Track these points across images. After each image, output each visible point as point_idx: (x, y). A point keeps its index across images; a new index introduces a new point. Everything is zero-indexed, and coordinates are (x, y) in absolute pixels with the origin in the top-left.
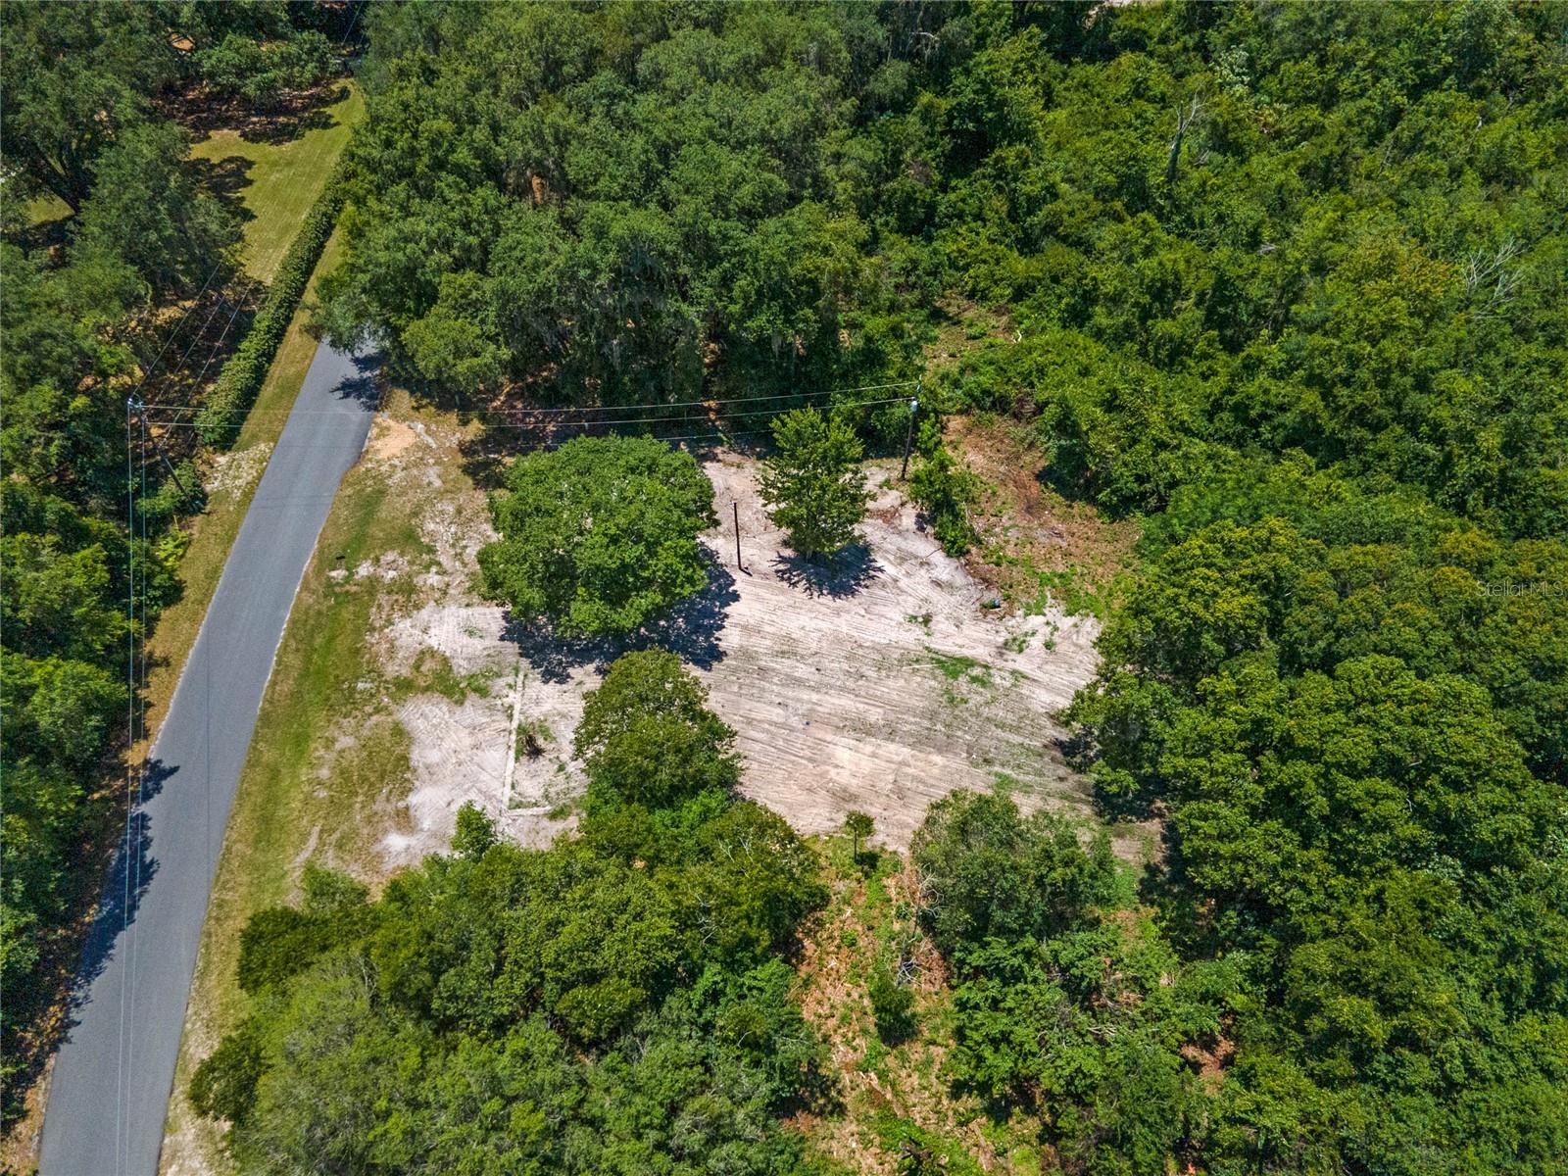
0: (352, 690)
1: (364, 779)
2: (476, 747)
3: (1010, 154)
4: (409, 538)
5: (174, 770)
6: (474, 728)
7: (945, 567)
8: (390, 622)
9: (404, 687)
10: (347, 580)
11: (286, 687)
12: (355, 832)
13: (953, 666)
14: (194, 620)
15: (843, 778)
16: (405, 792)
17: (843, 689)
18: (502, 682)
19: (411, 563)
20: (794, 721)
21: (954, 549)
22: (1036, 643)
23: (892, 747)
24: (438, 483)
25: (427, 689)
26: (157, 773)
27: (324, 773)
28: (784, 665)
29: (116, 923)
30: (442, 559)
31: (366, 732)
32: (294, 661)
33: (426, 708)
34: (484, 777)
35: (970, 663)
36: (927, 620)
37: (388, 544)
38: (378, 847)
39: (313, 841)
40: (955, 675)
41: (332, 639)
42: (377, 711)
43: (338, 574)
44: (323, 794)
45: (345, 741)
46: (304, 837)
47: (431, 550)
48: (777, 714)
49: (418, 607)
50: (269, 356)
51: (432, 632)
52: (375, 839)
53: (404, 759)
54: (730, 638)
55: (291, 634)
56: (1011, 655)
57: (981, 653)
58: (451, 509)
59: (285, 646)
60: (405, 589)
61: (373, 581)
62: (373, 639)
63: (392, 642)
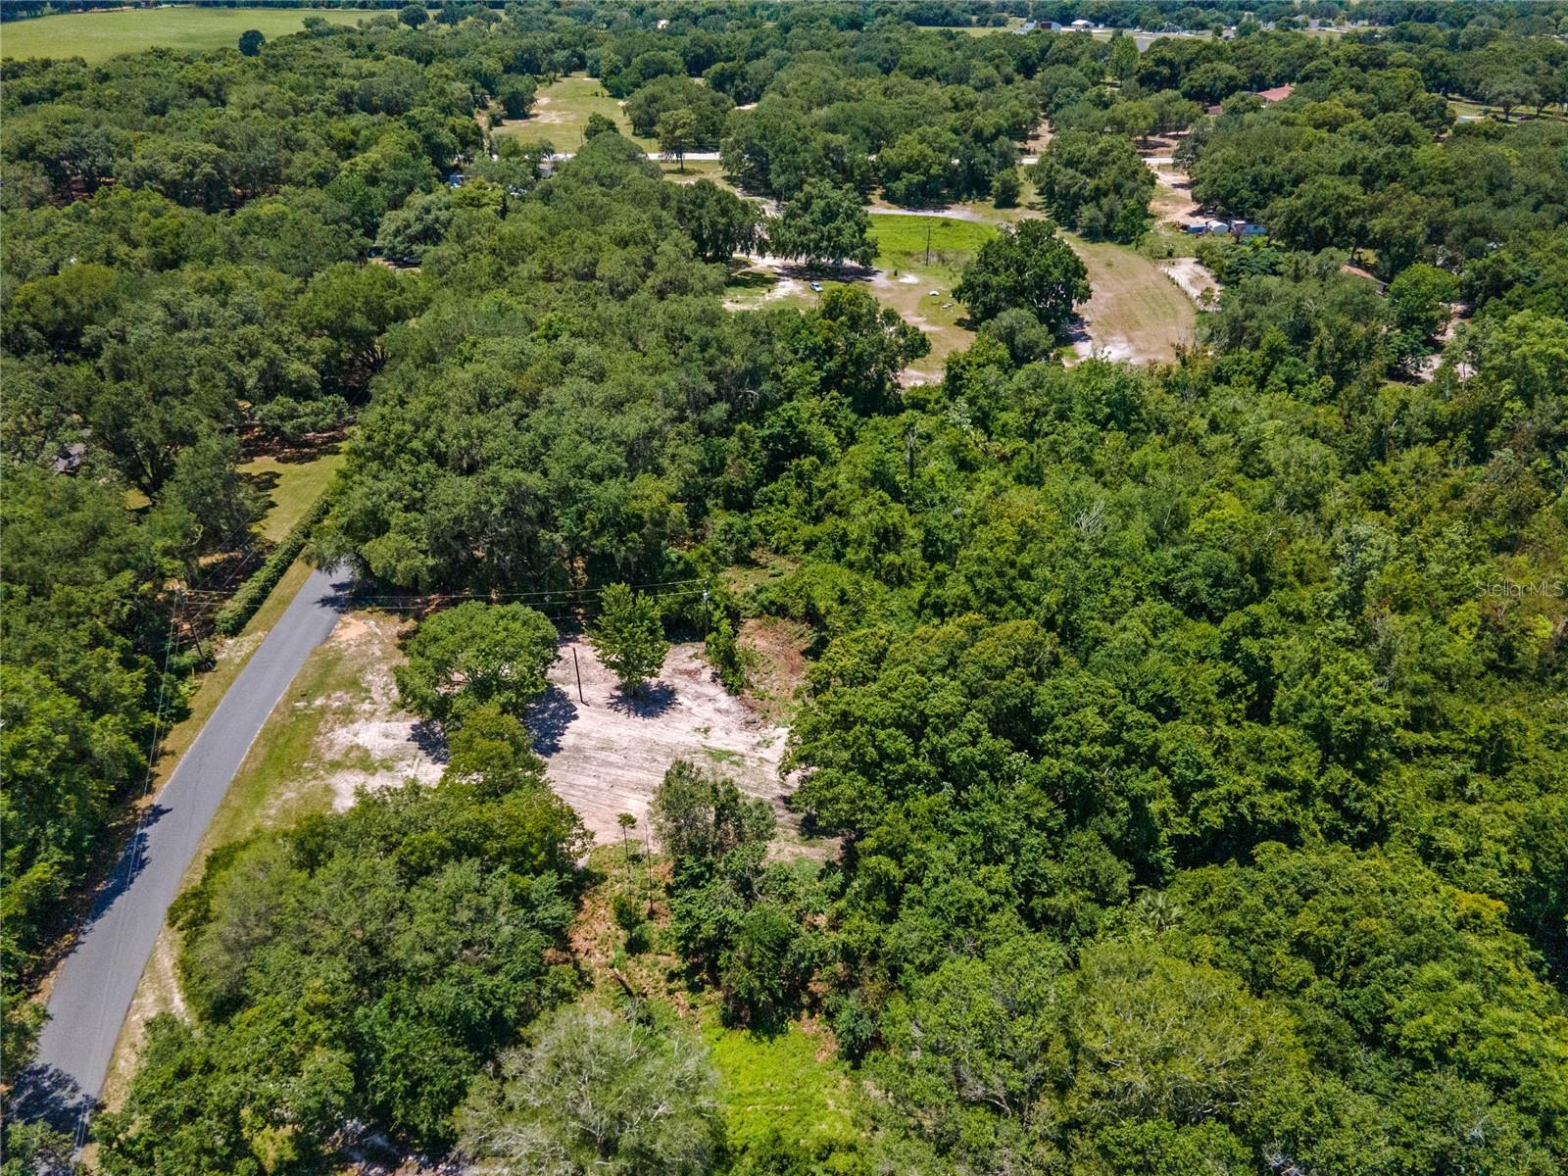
0: (299, 767)
1: (299, 815)
3: (807, 463)
4: (354, 684)
5: (169, 810)
7: (724, 700)
8: (332, 730)
9: (336, 766)
10: (306, 707)
11: (254, 765)
13: (720, 755)
14: (196, 729)
17: (640, 768)
18: (403, 763)
19: (352, 698)
20: (603, 785)
21: (733, 691)
22: (780, 743)
24: (378, 654)
25: (351, 767)
26: (157, 812)
27: (272, 812)
28: (603, 755)
29: (118, 890)
30: (374, 695)
31: (305, 790)
32: (262, 752)
33: (349, 777)
35: (731, 754)
36: (706, 731)
37: (338, 687)
40: (720, 760)
41: (290, 740)
42: (315, 778)
43: (300, 705)
44: (270, 823)
45: (290, 795)
47: (368, 691)
48: (592, 782)
49: (352, 722)
50: (273, 582)
51: (360, 735)
53: (329, 804)
54: (567, 740)
55: (262, 737)
56: (761, 749)
57: (740, 748)
59: (257, 743)
60: (346, 712)
61: (324, 708)
62: (318, 739)
63: (331, 741)
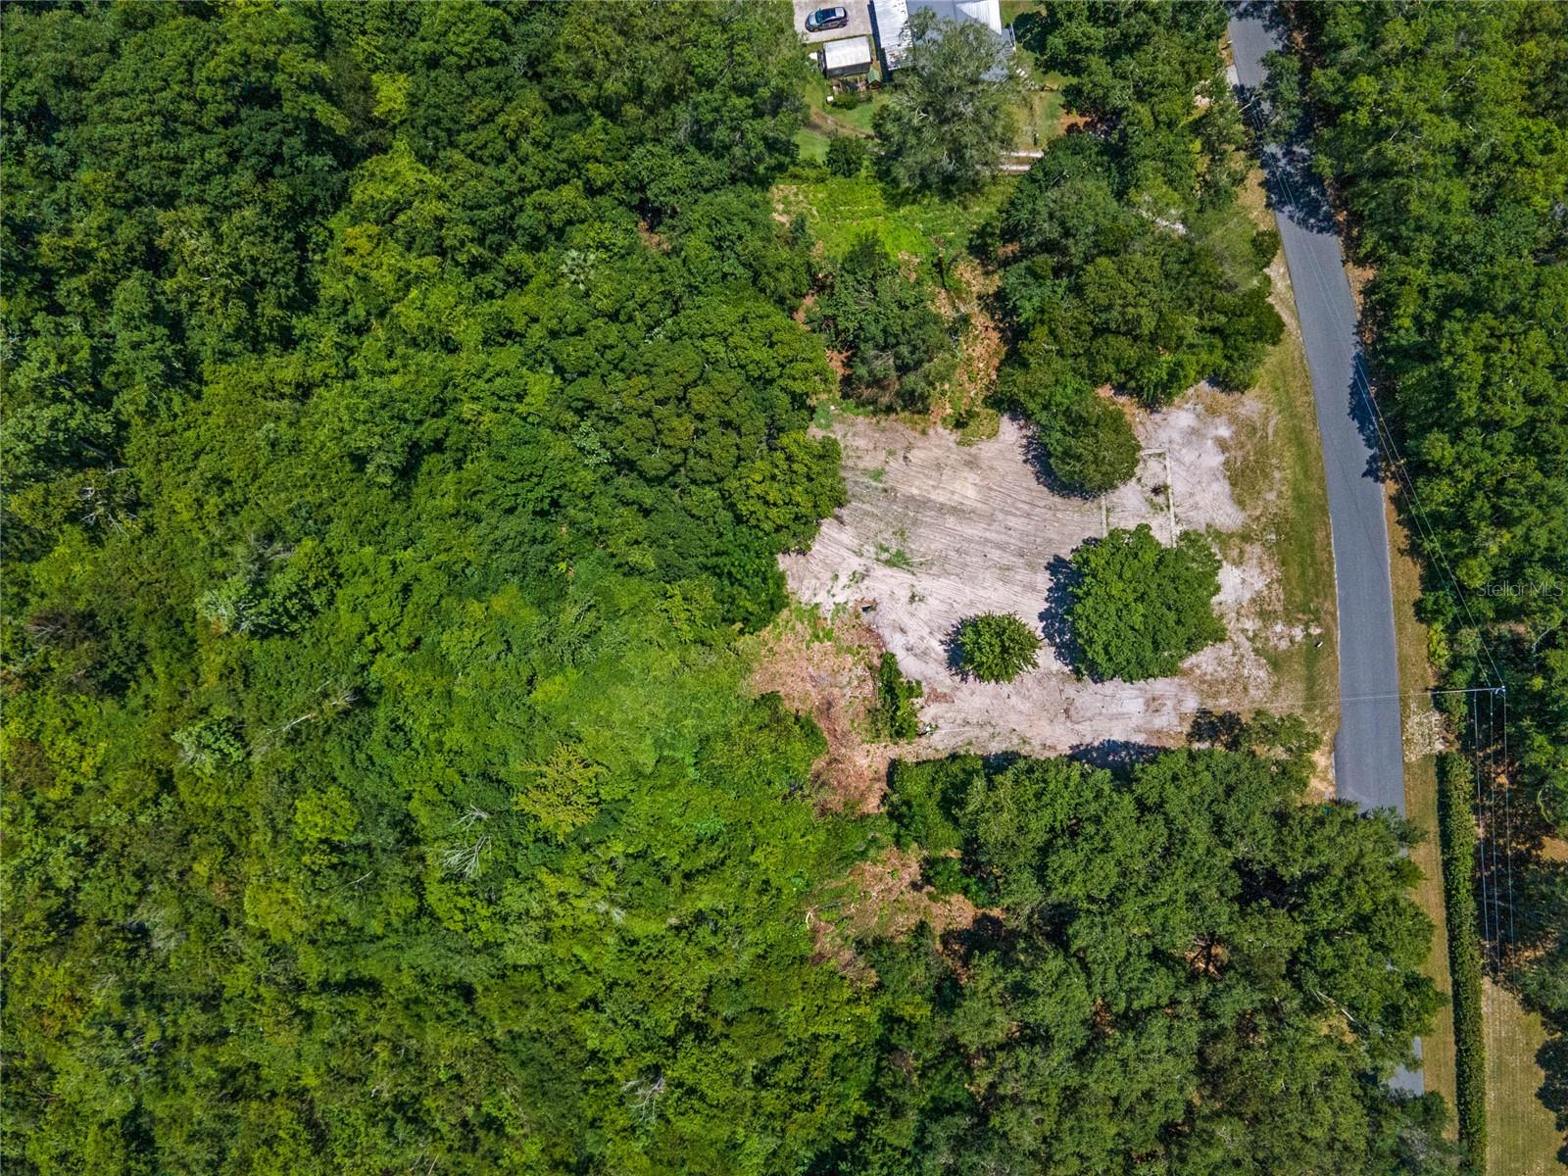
0: (1278, 534)
1: (1253, 471)
2: (1192, 495)
4: (1275, 662)
5: (1364, 475)
6: (1195, 507)
7: (896, 644)
8: (1269, 586)
10: (1307, 627)
11: (1320, 535)
12: (1248, 438)
13: (898, 561)
14: (1398, 604)
15: (972, 477)
16: (1226, 463)
17: (970, 541)
19: (1267, 639)
20: (1000, 516)
21: (888, 662)
22: (844, 580)
23: (941, 499)
25: (1231, 535)
26: (1373, 473)
27: (1277, 475)
28: (1007, 559)
30: (1248, 644)
31: (1261, 503)
32: (1322, 556)
33: (1228, 522)
34: (1183, 474)
35: (889, 563)
36: (913, 597)
37: (1288, 656)
38: (1233, 428)
39: (1270, 431)
40: (899, 554)
41: (1303, 574)
42: (1258, 518)
43: (1315, 631)
44: (1274, 461)
45: (1271, 496)
46: (1276, 433)
47: (1256, 651)
48: (1012, 522)
49: (1253, 601)
51: (1240, 581)
52: (1237, 433)
53: (1234, 485)
54: (1044, 581)
55: (1330, 575)
56: (861, 569)
57: (880, 571)
58: (1252, 691)
59: (1331, 565)
60: (1266, 616)
61: (1290, 623)
62: (1276, 574)
63: (1263, 571)
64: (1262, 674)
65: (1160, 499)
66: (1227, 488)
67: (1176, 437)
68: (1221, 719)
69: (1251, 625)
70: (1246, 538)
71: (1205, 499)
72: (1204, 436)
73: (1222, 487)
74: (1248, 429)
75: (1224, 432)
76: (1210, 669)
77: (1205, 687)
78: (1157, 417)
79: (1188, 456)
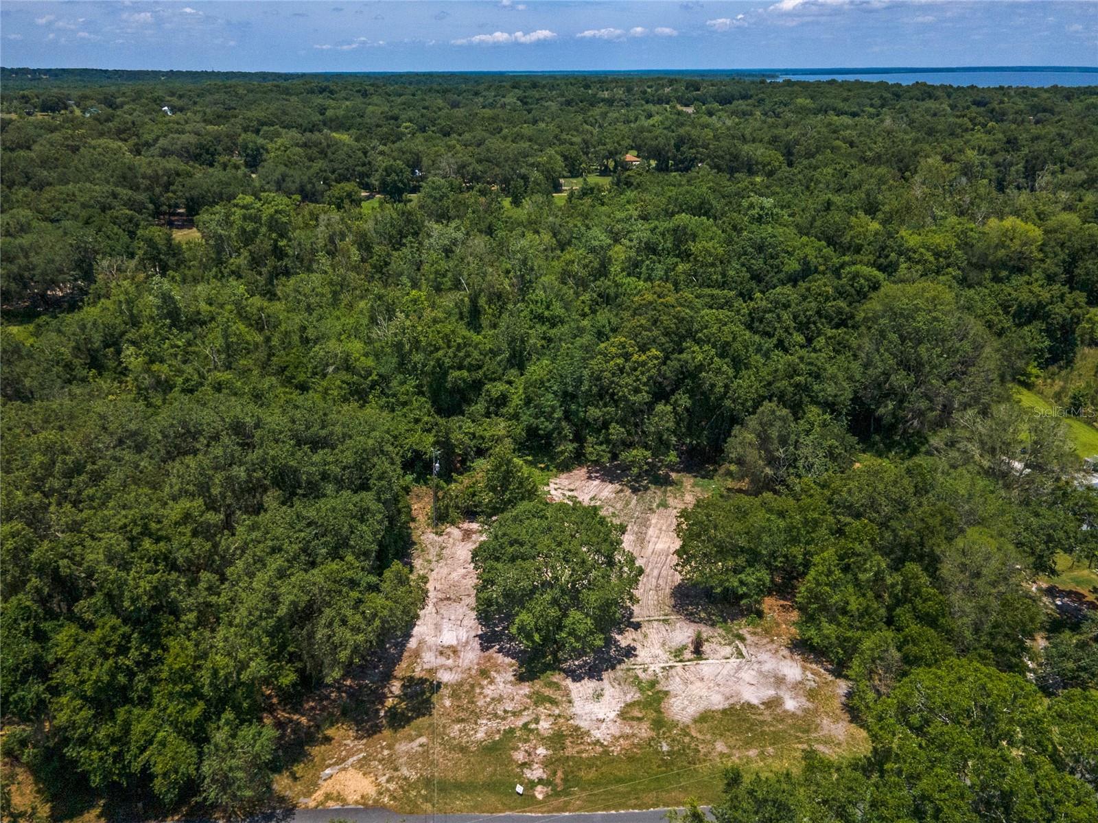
0: (670, 753)
1: (750, 729)
2: (701, 679)
4: (496, 749)
6: (686, 682)
8: (597, 742)
10: (547, 784)
12: (793, 726)
16: (751, 706)
18: (642, 675)
19: (526, 741)
24: (423, 740)
25: (659, 711)
27: (752, 753)
30: (520, 723)
31: (709, 737)
32: (650, 797)
33: (676, 709)
34: (725, 672)
37: (502, 762)
38: (799, 713)
41: (620, 779)
42: (687, 734)
43: (542, 791)
44: (770, 750)
45: (720, 746)
47: (512, 730)
49: (577, 728)
51: (601, 716)
52: (793, 715)
53: (724, 712)
55: (621, 807)
58: (457, 727)
60: (556, 740)
61: (547, 763)
62: (616, 750)
63: (617, 739)
64: (480, 735)
65: (688, 654)
66: (721, 707)
67: (766, 667)
68: (428, 701)
69: (545, 725)
70: (659, 723)
71: (698, 689)
72: (778, 687)
73: (717, 701)
74: (805, 724)
75: (790, 704)
76: (486, 691)
77: (467, 687)
78: (786, 652)
79: (748, 675)
